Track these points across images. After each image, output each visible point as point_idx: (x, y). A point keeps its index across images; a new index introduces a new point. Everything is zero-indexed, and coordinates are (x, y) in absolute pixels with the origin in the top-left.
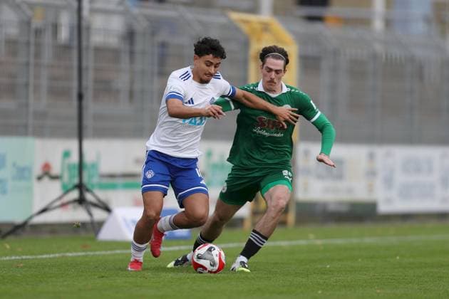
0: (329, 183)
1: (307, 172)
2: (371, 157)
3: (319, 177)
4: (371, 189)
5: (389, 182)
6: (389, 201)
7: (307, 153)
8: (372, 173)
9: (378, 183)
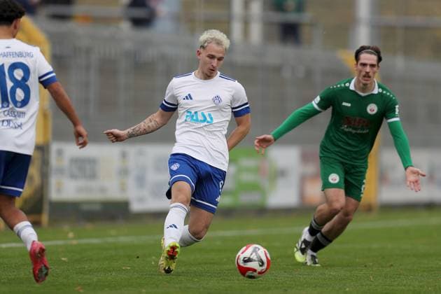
0: (81, 183)
1: (61, 171)
2: (124, 155)
3: (73, 176)
4: (123, 188)
5: (141, 180)
6: (141, 200)
7: (60, 153)
8: (124, 172)
9: (131, 182)
